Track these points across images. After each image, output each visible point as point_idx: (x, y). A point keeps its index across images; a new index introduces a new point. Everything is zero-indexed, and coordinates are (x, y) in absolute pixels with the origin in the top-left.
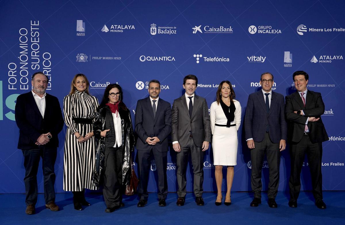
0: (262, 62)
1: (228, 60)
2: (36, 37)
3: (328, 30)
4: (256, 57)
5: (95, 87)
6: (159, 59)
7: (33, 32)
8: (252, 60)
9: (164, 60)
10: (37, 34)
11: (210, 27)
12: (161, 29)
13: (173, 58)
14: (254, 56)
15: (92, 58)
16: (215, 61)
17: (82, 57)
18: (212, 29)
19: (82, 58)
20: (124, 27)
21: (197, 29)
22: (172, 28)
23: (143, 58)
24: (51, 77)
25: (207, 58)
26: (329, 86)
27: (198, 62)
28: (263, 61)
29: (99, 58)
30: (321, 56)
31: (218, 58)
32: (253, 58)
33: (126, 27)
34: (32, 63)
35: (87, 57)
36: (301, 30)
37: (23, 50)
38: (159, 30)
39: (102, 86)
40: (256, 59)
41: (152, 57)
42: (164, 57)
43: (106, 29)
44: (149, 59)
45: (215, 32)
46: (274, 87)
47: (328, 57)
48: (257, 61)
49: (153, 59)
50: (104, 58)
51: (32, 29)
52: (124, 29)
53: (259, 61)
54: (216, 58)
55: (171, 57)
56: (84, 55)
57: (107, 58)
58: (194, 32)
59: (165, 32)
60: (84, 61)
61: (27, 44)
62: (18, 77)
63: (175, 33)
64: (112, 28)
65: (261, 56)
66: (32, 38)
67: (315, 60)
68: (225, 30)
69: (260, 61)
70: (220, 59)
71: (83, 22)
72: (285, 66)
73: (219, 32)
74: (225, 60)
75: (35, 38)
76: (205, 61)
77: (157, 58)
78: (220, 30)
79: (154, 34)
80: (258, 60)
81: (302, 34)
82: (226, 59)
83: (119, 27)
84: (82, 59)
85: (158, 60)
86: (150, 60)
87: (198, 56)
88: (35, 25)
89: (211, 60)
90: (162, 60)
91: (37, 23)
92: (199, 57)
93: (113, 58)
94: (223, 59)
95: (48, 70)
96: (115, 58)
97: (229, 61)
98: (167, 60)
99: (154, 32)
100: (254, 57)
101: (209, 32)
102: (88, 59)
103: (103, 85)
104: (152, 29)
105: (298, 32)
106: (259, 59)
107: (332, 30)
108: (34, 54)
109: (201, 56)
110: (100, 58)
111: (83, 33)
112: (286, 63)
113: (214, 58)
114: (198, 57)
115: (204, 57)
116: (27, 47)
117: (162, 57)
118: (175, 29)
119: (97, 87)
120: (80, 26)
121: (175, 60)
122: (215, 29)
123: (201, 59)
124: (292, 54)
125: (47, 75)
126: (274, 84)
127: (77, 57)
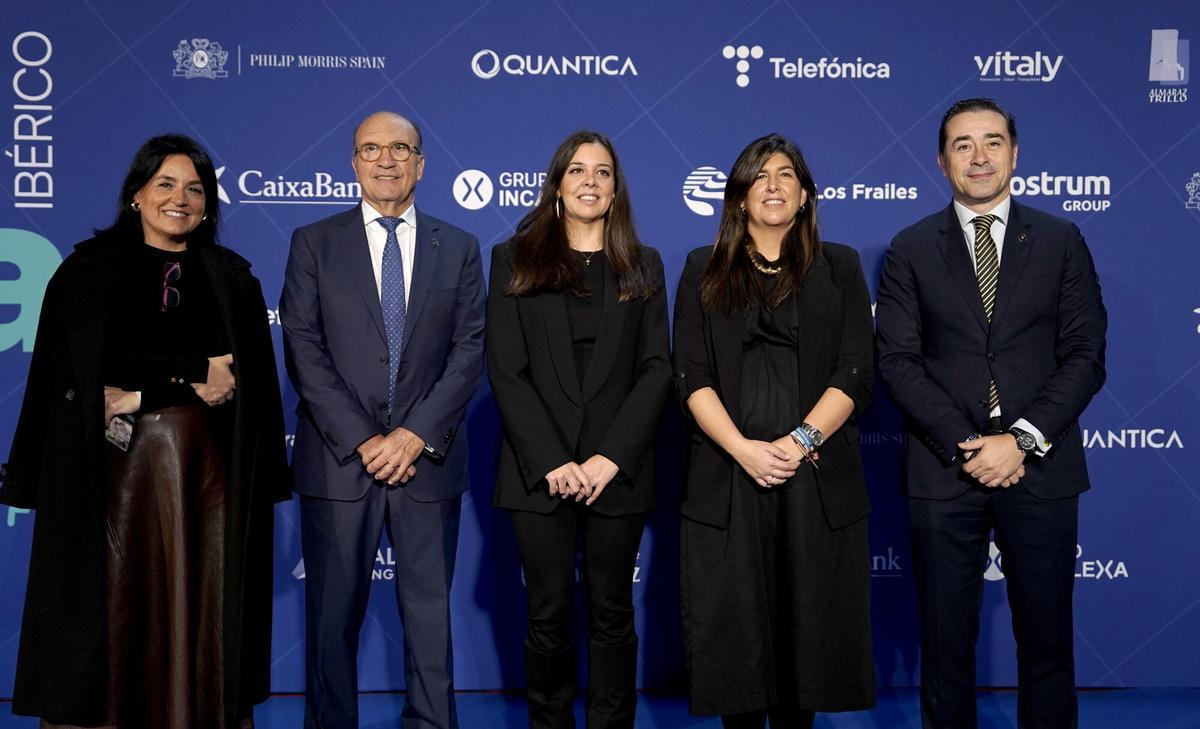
0: (1044, 79)
1: (884, 71)
4: (1017, 58)
5: (263, 197)
6: (560, 68)
8: (998, 72)
9: (588, 72)
13: (629, 62)
14: (1008, 54)
15: (246, 60)
16: (822, 75)
17: (201, 53)
19: (201, 60)
23: (486, 63)
24: (50, 148)
25: (787, 62)
27: (743, 81)
28: (1047, 75)
29: (279, 60)
31: (840, 63)
32: (1003, 63)
35: (223, 56)
39: (293, 189)
40: (1014, 65)
41: (529, 58)
42: (588, 59)
44: (514, 65)
46: (1102, 197)
48: (1021, 77)
49: (534, 66)
50: (304, 61)
53: (1028, 76)
54: (828, 63)
55: (616, 58)
56: (208, 48)
57: (319, 61)
60: (212, 75)
65: (1038, 54)
69: (1035, 76)
70: (845, 66)
72: (1155, 96)
74: (870, 70)
76: (777, 75)
77: (551, 61)
80: (1025, 69)
82: (874, 67)
84: (201, 65)
85: (558, 72)
86: (519, 71)
87: (743, 51)
89: (806, 70)
90: (577, 69)
92: (749, 59)
93: (348, 62)
94: (859, 65)
95: (38, 115)
96: (357, 62)
97: (887, 75)
98: (598, 72)
100: (1008, 58)
102: (230, 65)
103: (298, 189)
106: (1031, 65)
109: (758, 52)
110: (287, 61)
112: (1158, 85)
113: (817, 62)
114: (742, 56)
115: (772, 60)
117: (578, 58)
119: (272, 198)
121: (635, 73)
123: (759, 68)
124: (1186, 43)
125: (35, 137)
126: (1102, 183)
127: (177, 55)
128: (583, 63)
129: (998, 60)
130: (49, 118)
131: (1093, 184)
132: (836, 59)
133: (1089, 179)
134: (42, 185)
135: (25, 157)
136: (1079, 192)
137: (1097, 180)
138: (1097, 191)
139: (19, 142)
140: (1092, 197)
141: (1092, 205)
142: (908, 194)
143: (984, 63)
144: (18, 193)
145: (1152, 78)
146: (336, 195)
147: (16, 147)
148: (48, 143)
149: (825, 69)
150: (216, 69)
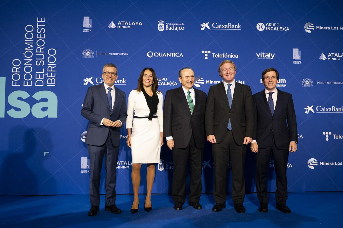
1: (237, 56)
2: (42, 33)
3: (335, 28)
4: (265, 54)
6: (166, 55)
7: (39, 29)
8: (261, 57)
9: (172, 56)
10: (43, 30)
11: (218, 24)
12: (169, 26)
13: (181, 54)
14: (263, 53)
15: (98, 54)
16: (223, 57)
17: (88, 52)
18: (220, 26)
19: (88, 54)
20: (131, 23)
21: (205, 25)
22: (180, 24)
23: (150, 54)
24: (55, 73)
25: (216, 54)
26: (339, 83)
27: (206, 58)
28: (272, 58)
29: (105, 54)
30: (330, 54)
31: (227, 54)
32: (262, 55)
33: (133, 23)
34: (37, 59)
35: (93, 53)
36: (309, 28)
37: (28, 46)
38: (167, 26)
40: (264, 55)
41: (159, 53)
42: (172, 53)
43: (113, 25)
44: (156, 54)
45: (223, 28)
46: (284, 84)
47: (336, 55)
48: (266, 58)
49: (161, 55)
50: (110, 54)
51: (38, 26)
52: (131, 25)
54: (225, 54)
55: (179, 53)
56: (90, 51)
57: (114, 54)
58: (202, 29)
59: (173, 28)
60: (90, 57)
61: (33, 41)
62: (22, 73)
63: (183, 29)
64: (119, 24)
65: (270, 53)
66: (37, 34)
67: (323, 57)
68: (233, 27)
69: (269, 58)
70: (228, 55)
71: (90, 18)
72: (294, 62)
73: (227, 29)
74: (234, 56)
75: (41, 35)
76: (214, 57)
77: (164, 54)
78: (228, 27)
79: (161, 30)
80: (267, 56)
81: (309, 32)
83: (126, 23)
85: (166, 56)
86: (157, 56)
87: (206, 52)
88: (41, 21)
89: (220, 56)
90: (170, 56)
91: (43, 20)
92: (208, 53)
93: (120, 54)
94: (231, 55)
95: (53, 66)
96: (122, 54)
97: (237, 57)
98: (175, 56)
99: (162, 28)
100: (263, 54)
101: (217, 28)
102: (94, 55)
104: (160, 25)
105: (306, 30)
107: (339, 28)
108: (39, 50)
109: (209, 52)
110: (107, 54)
111: (89, 29)
112: (295, 60)
113: (222, 54)
114: (206, 53)
115: (212, 54)
116: (32, 43)
117: (170, 53)
118: (183, 26)
120: (87, 22)
121: (183, 56)
122: (223, 26)
124: (300, 51)
125: (52, 71)
126: (284, 81)
127: (83, 53)
128: (171, 54)
129: (261, 54)
130: (55, 67)
131: (282, 81)
132: (226, 54)
133: (281, 80)
134: (53, 81)
135: (50, 75)
136: (279, 83)
137: (283, 80)
138: (283, 83)
139: (48, 72)
140: (282, 84)
141: (282, 86)
142: (243, 83)
143: (258, 55)
144: (48, 83)
145: (294, 58)
146: (117, 83)
147: (48, 73)
148: (55, 72)
149: (224, 56)
150: (91, 56)
